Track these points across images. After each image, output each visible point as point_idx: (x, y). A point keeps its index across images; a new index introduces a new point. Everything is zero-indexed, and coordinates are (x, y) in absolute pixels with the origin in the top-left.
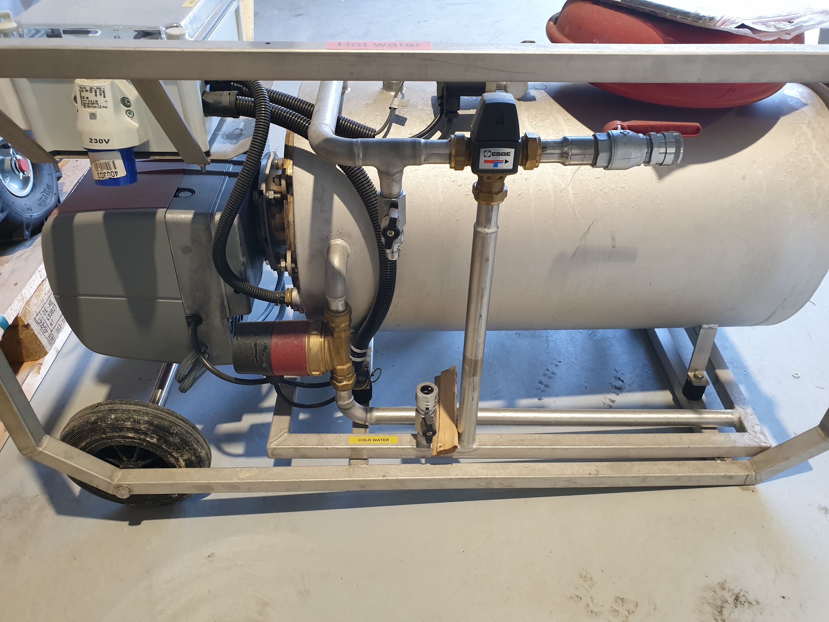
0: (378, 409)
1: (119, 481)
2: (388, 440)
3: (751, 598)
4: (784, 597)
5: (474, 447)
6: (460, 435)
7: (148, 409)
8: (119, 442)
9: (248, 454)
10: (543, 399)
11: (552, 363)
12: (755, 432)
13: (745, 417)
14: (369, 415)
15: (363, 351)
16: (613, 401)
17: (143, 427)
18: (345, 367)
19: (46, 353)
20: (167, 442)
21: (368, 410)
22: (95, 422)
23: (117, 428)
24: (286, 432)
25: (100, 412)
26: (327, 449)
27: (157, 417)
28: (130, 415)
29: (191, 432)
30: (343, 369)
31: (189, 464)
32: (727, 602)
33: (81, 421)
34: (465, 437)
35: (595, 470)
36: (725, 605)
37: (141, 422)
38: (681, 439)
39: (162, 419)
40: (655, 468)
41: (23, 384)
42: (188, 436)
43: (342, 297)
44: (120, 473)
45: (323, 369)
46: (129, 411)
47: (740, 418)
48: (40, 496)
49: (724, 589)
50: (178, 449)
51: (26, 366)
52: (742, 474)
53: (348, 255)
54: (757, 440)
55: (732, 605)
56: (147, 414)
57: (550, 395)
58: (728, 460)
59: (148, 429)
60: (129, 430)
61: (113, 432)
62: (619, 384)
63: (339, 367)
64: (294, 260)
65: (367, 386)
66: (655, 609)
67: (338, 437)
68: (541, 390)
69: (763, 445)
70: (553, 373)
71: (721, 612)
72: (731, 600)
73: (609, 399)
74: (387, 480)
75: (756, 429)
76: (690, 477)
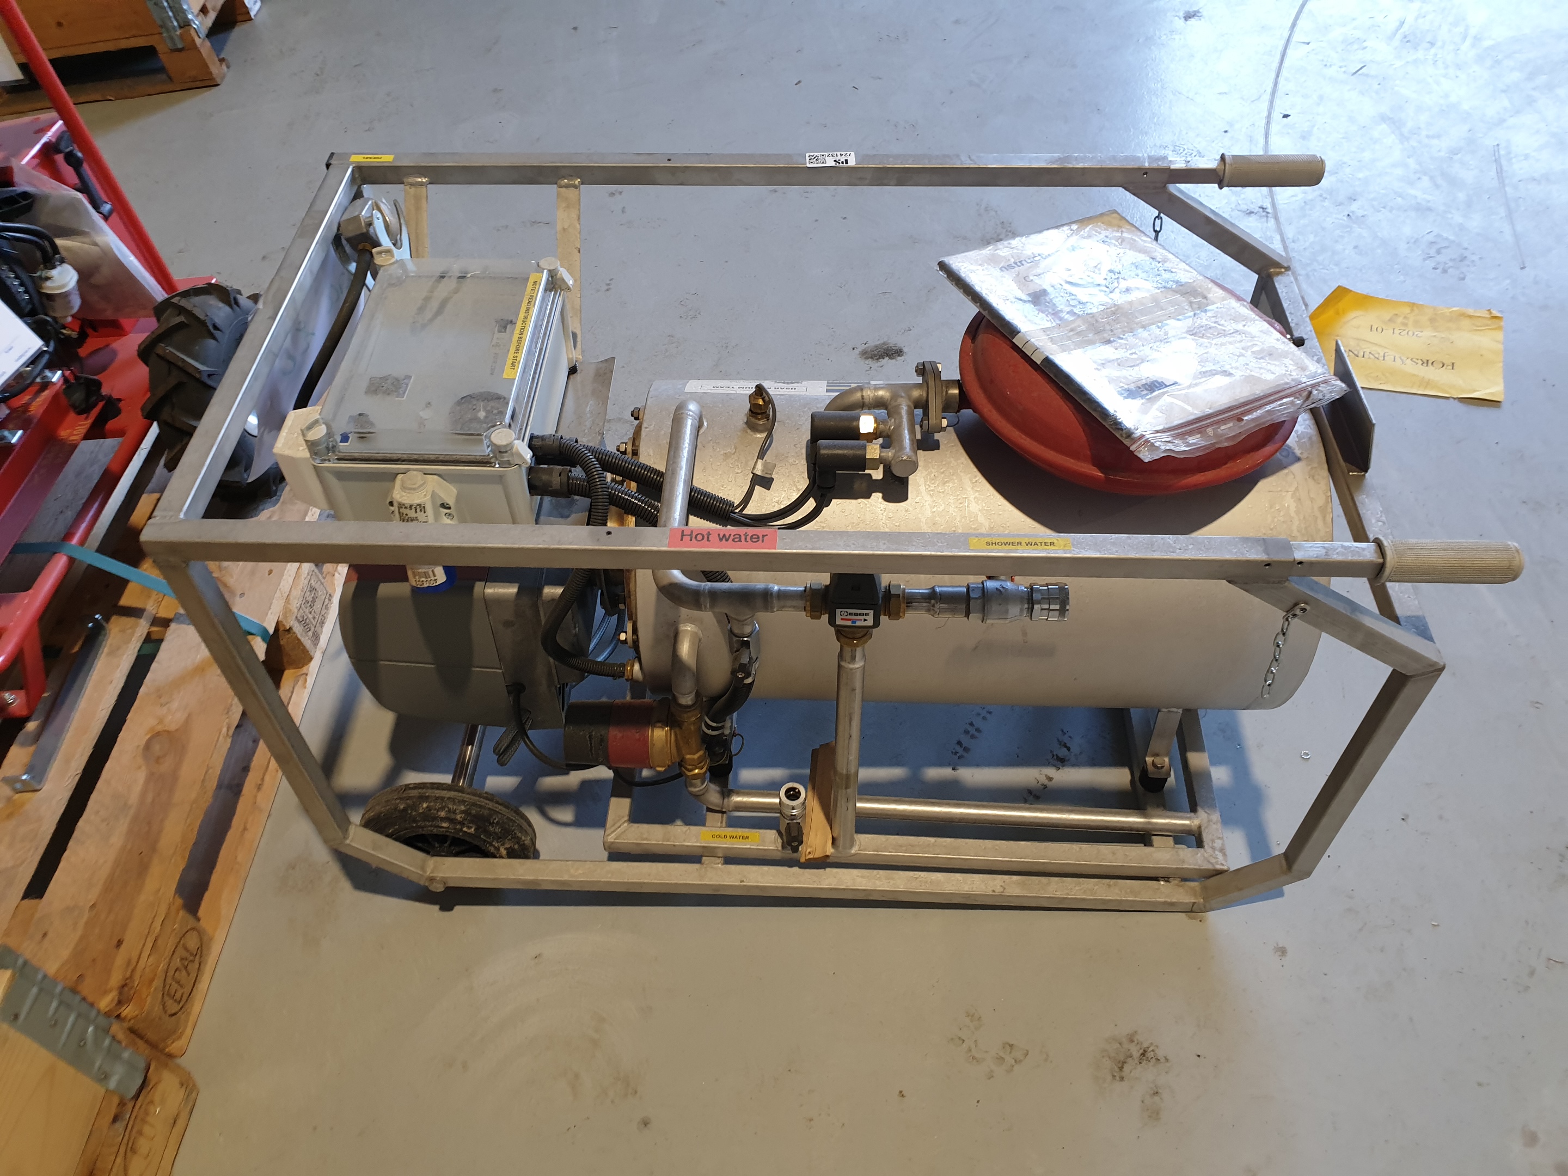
0: (738, 794)
1: (432, 872)
2: (747, 837)
3: (1160, 1053)
4: (1199, 1056)
5: (853, 851)
6: (834, 840)
7: (463, 795)
8: (432, 831)
9: (579, 823)
10: (958, 769)
11: (978, 714)
12: (1213, 848)
13: (1206, 827)
14: (726, 800)
15: (720, 725)
16: (1050, 779)
17: (459, 817)
18: (696, 756)
19: (311, 659)
20: (489, 834)
21: (726, 792)
22: (405, 810)
23: (428, 816)
24: (625, 822)
25: (409, 798)
26: (674, 845)
27: (474, 804)
28: (444, 804)
29: (514, 819)
30: (693, 759)
31: (512, 854)
32: (1131, 1056)
33: (388, 808)
34: (840, 842)
35: (1001, 886)
36: (1129, 1060)
37: (458, 811)
38: (1114, 854)
39: (481, 806)
40: (1077, 888)
41: (288, 703)
42: (511, 824)
43: (691, 693)
44: (432, 862)
45: (668, 762)
46: (442, 799)
47: (1200, 827)
48: (331, 863)
49: (1132, 1041)
50: (499, 838)
51: (288, 674)
52: (1187, 901)
53: (700, 641)
54: (1213, 861)
55: (1137, 1061)
56: (463, 802)
57: (968, 764)
58: (1175, 882)
59: (465, 819)
60: (443, 819)
61: (424, 821)
62: (1062, 752)
63: (688, 757)
64: (635, 631)
65: (726, 760)
66: (1046, 1060)
67: (686, 831)
68: (958, 755)
69: (1218, 867)
70: (978, 730)
71: (1121, 1068)
72: (1136, 1054)
73: (1046, 775)
74: (745, 886)
75: (1215, 845)
76: (1121, 901)
